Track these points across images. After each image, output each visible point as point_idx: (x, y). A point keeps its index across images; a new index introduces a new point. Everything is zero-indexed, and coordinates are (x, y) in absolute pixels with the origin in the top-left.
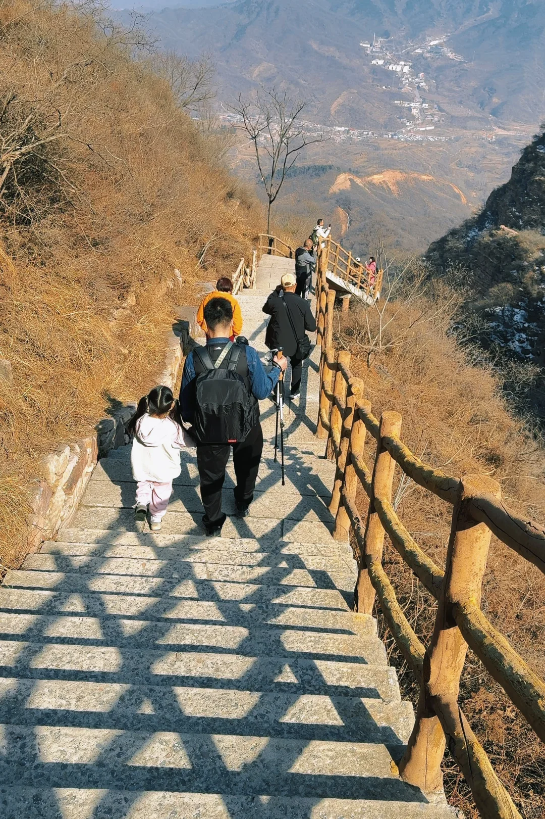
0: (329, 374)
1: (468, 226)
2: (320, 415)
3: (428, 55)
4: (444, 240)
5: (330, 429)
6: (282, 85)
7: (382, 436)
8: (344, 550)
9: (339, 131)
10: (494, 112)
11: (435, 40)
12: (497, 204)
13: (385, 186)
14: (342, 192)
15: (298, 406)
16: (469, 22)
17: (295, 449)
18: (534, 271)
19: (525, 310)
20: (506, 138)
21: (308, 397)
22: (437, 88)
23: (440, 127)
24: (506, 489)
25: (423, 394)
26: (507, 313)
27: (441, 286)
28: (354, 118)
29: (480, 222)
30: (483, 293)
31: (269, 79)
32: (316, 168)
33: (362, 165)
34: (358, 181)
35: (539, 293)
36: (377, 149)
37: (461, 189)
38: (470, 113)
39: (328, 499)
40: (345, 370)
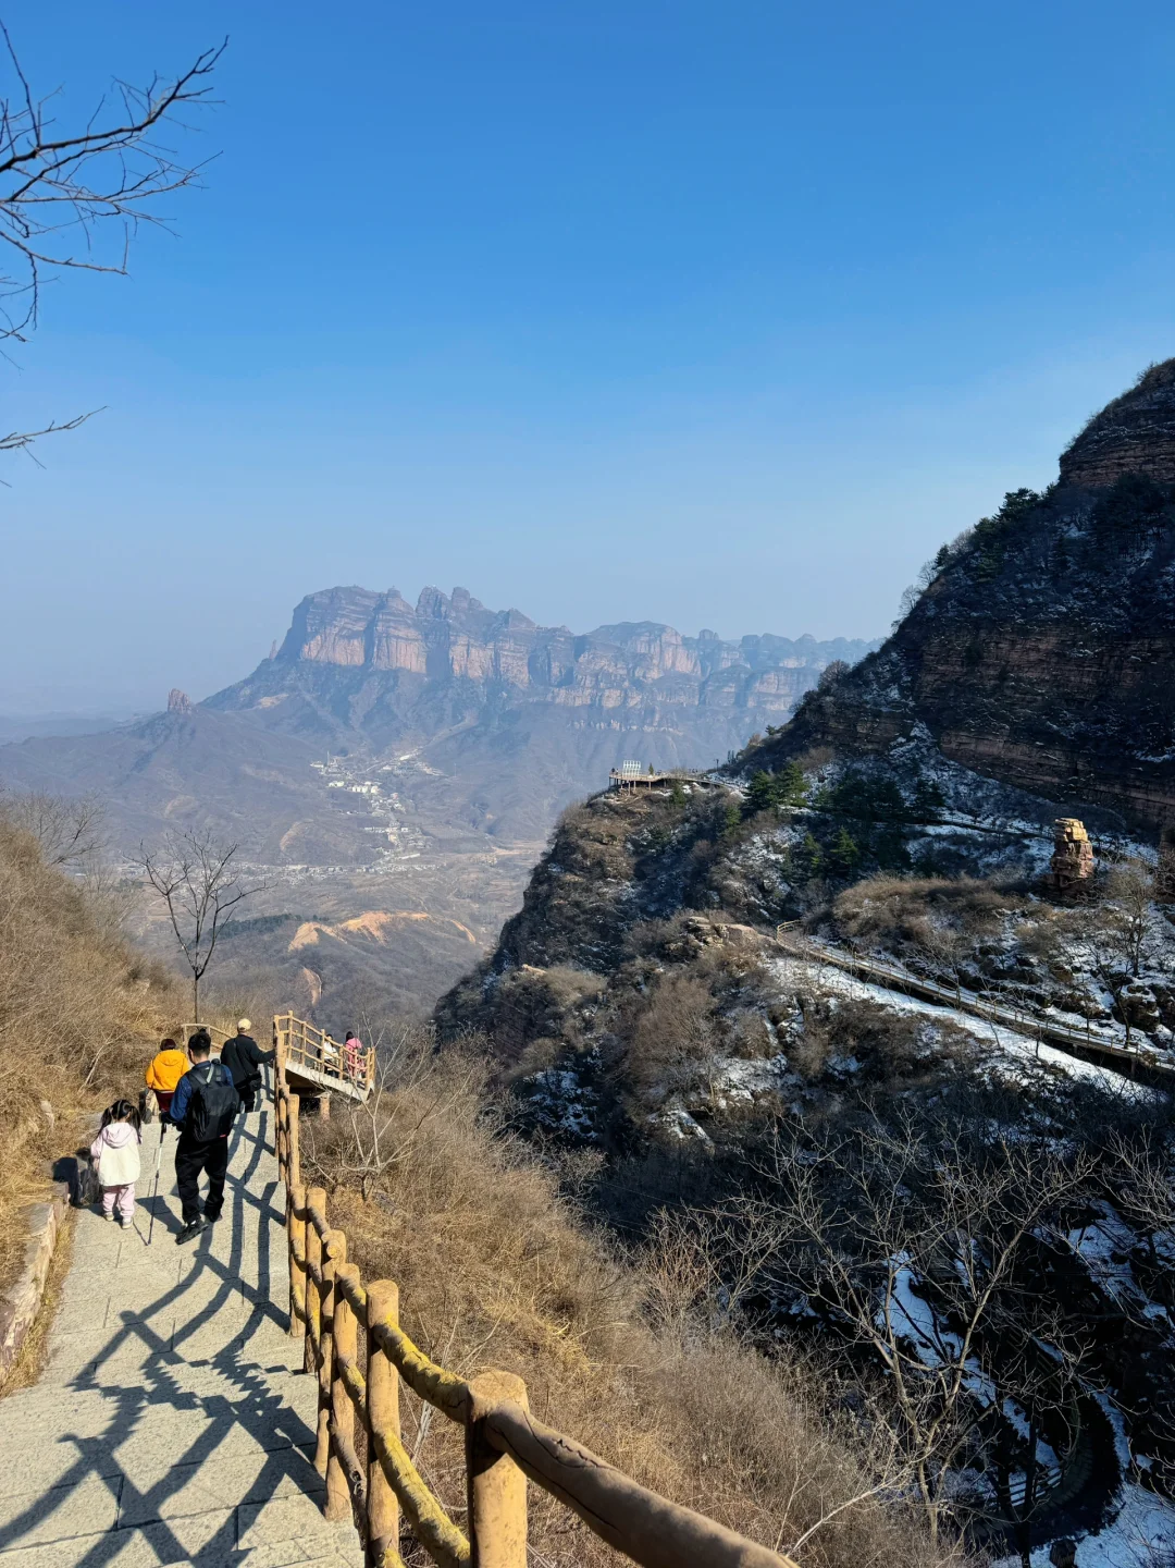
0: (299, 1227)
1: (482, 971)
2: (292, 1297)
3: (399, 772)
4: (454, 993)
5: (307, 1319)
6: (208, 820)
7: (371, 1324)
8: (344, 1537)
9: (294, 871)
10: (491, 831)
11: (404, 754)
12: (514, 938)
13: (365, 932)
14: (307, 948)
15: (256, 1288)
16: (444, 732)
17: (255, 1366)
18: (574, 1017)
19: (574, 1071)
20: (510, 859)
21: (271, 1270)
22: (416, 808)
23: (427, 853)
24: (589, 1350)
25: (450, 1225)
26: (552, 1079)
27: (454, 1058)
28: (313, 852)
29: (497, 962)
30: (516, 1056)
31: (188, 816)
32: (265, 920)
33: (331, 909)
34: (328, 930)
35: (586, 1046)
36: (349, 886)
37: (463, 924)
38: (461, 834)
39: (311, 1447)
40: (318, 1220)
